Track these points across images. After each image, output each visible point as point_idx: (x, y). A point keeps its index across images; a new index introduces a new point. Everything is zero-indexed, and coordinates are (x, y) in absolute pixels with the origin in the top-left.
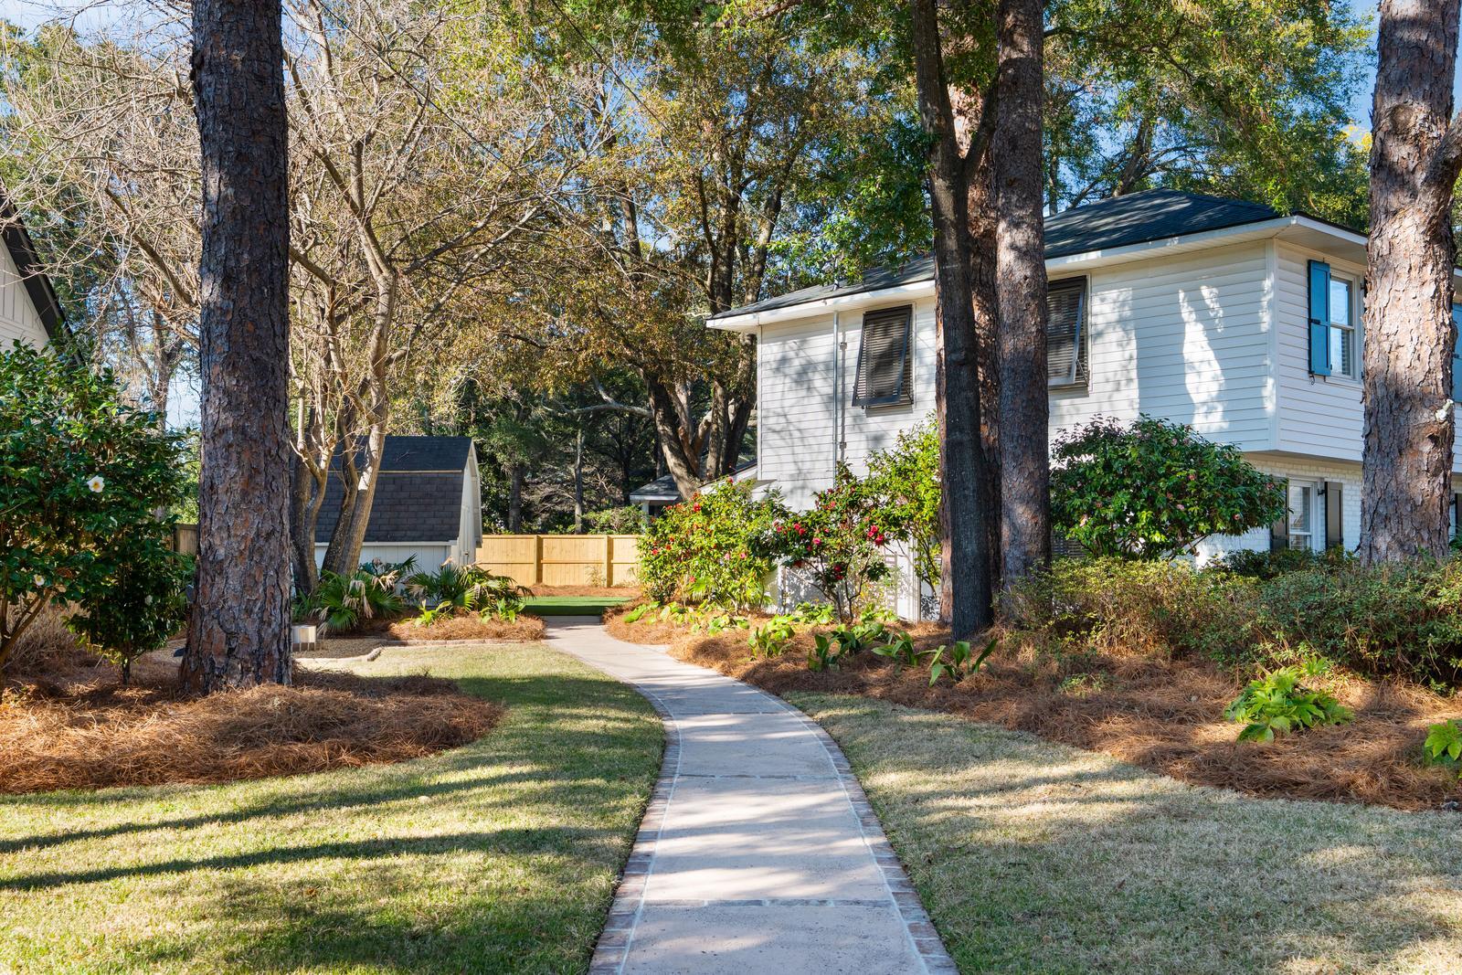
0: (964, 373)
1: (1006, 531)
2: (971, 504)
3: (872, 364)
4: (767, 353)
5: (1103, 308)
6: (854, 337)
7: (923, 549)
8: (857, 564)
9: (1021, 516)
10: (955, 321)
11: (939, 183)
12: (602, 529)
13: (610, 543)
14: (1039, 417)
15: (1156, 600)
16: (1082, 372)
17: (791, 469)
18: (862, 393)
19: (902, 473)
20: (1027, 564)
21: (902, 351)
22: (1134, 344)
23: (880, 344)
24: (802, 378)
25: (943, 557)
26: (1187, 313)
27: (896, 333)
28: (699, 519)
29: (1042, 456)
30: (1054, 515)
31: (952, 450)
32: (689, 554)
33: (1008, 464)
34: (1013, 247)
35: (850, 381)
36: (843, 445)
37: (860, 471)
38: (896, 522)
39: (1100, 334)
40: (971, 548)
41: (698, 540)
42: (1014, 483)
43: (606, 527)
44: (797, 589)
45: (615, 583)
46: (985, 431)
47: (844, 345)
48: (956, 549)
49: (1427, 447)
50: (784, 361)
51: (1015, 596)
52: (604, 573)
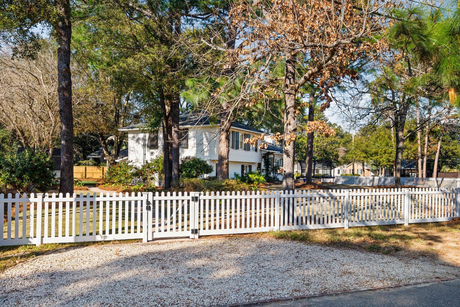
0: (167, 149)
1: (173, 173)
2: (168, 169)
3: (151, 140)
4: (130, 136)
5: (191, 134)
6: (147, 135)
7: (160, 174)
8: (149, 177)
9: (175, 172)
10: (165, 137)
11: (164, 121)
12: (84, 165)
13: (86, 168)
14: (178, 155)
15: (193, 184)
16: (187, 145)
17: (136, 158)
18: (149, 145)
19: (156, 162)
20: (176, 178)
21: (157, 138)
22: (195, 141)
23: (152, 136)
24: (138, 140)
25: (163, 176)
26: (204, 136)
27: (156, 134)
28: (119, 168)
29: (178, 162)
30: (180, 171)
31: (165, 161)
33: (173, 164)
34: (174, 131)
35: (147, 142)
36: (145, 154)
37: (149, 162)
38: (156, 171)
39: (190, 138)
40: (167, 176)
41: (119, 172)
42: (174, 165)
43: (85, 164)
44: (136, 181)
45: (87, 177)
46: (170, 157)
47: (145, 136)
48: (165, 176)
49: (225, 165)
50: (134, 137)
51: (174, 182)
52: (84, 175)
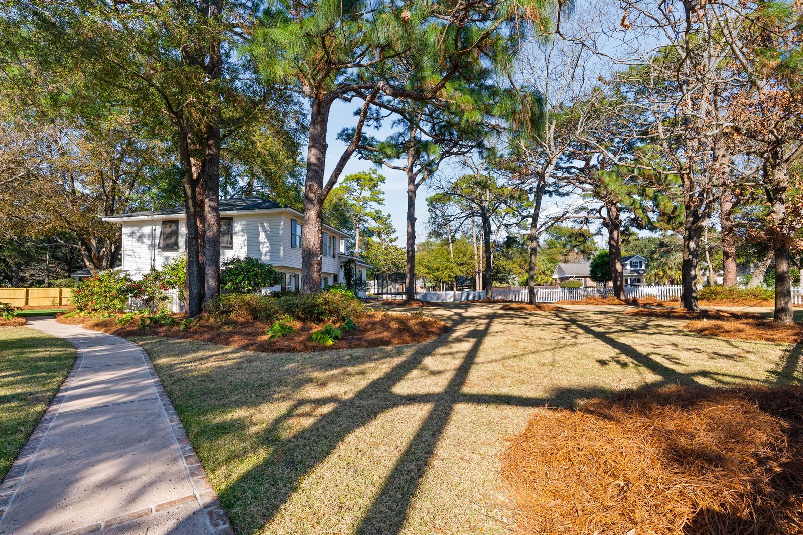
0: (194, 241)
1: (206, 286)
2: (195, 279)
3: (165, 236)
4: (126, 230)
5: (238, 226)
6: (159, 229)
7: (181, 292)
8: (158, 296)
9: (211, 282)
10: (191, 226)
11: (187, 186)
12: (57, 286)
13: (61, 291)
14: (217, 255)
15: (250, 304)
16: (231, 243)
17: (136, 267)
18: (161, 244)
19: (174, 269)
20: (212, 295)
21: (176, 233)
22: (246, 236)
23: (168, 230)
24: (140, 238)
25: (186, 293)
26: (260, 229)
27: (174, 227)
28: (97, 283)
29: (217, 265)
30: (221, 281)
31: (190, 263)
32: (93, 294)
33: (207, 267)
34: (210, 206)
35: (157, 241)
36: (154, 260)
37: (159, 268)
38: (171, 284)
39: (236, 233)
40: (195, 291)
41: (97, 290)
42: (210, 271)
43: (60, 285)
44: (137, 304)
45: (63, 303)
46: (200, 258)
47: (155, 230)
48: (190, 291)
49: (316, 266)
50: (133, 233)
51: (209, 303)
52: (58, 301)
